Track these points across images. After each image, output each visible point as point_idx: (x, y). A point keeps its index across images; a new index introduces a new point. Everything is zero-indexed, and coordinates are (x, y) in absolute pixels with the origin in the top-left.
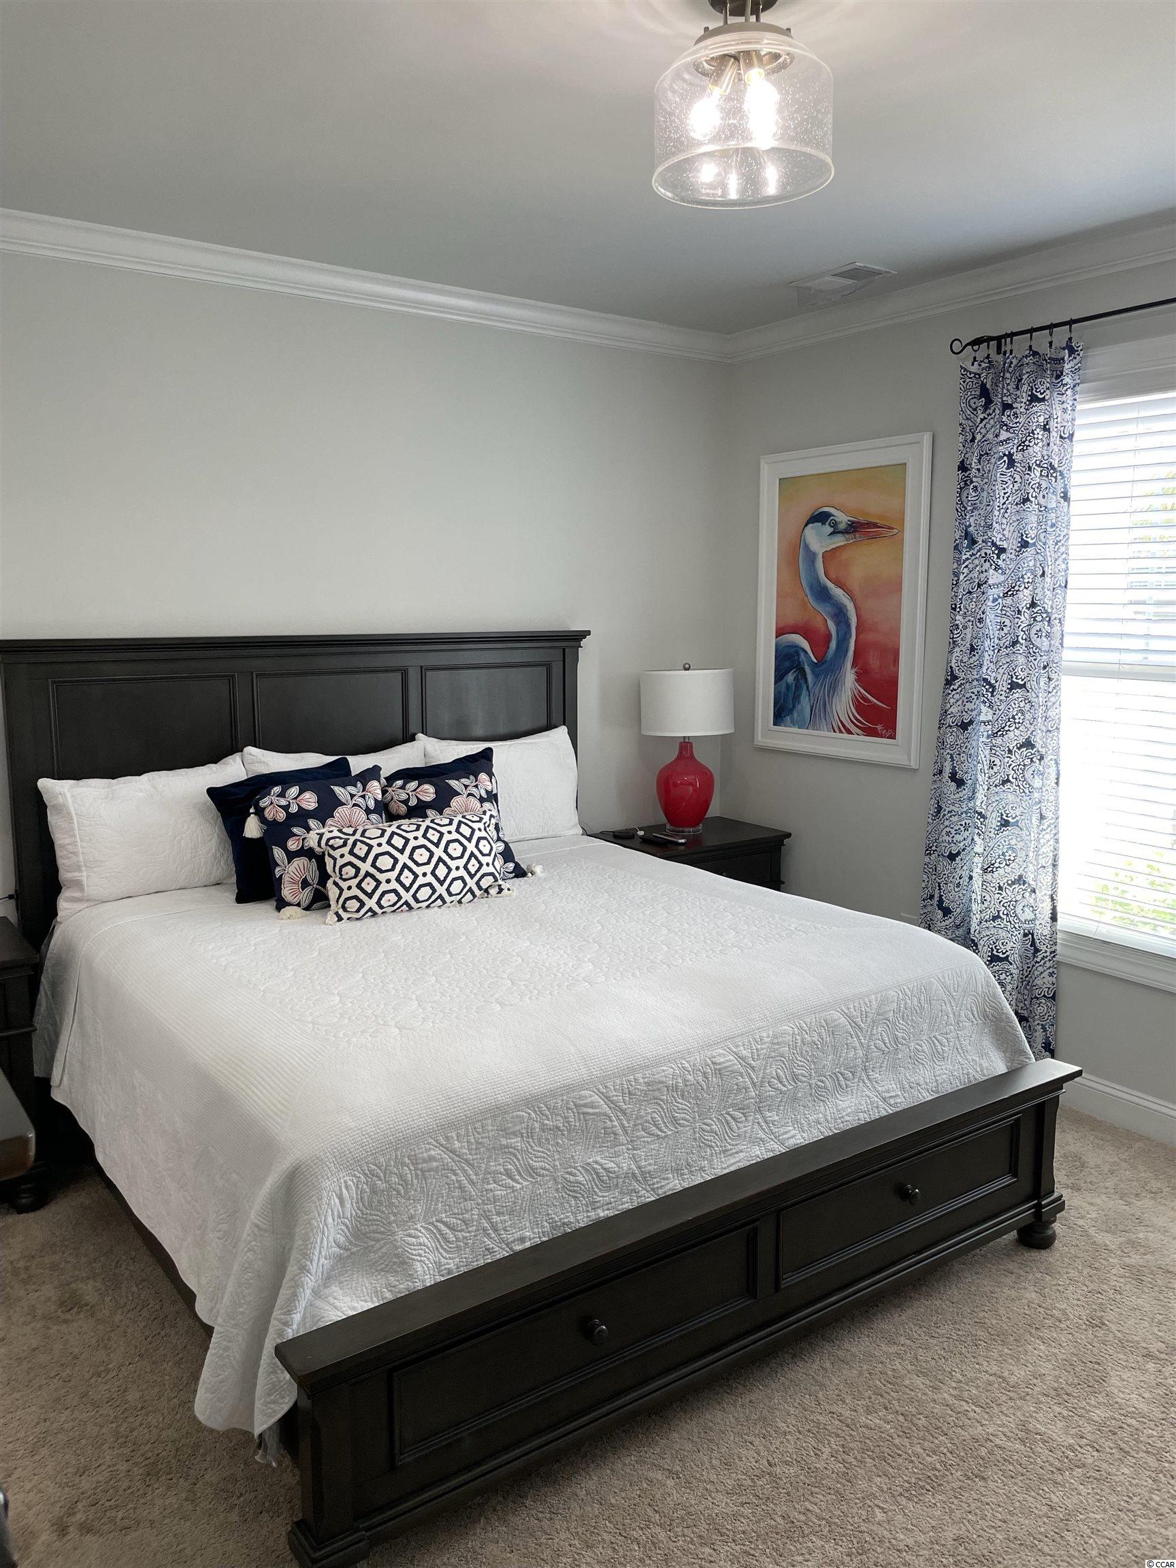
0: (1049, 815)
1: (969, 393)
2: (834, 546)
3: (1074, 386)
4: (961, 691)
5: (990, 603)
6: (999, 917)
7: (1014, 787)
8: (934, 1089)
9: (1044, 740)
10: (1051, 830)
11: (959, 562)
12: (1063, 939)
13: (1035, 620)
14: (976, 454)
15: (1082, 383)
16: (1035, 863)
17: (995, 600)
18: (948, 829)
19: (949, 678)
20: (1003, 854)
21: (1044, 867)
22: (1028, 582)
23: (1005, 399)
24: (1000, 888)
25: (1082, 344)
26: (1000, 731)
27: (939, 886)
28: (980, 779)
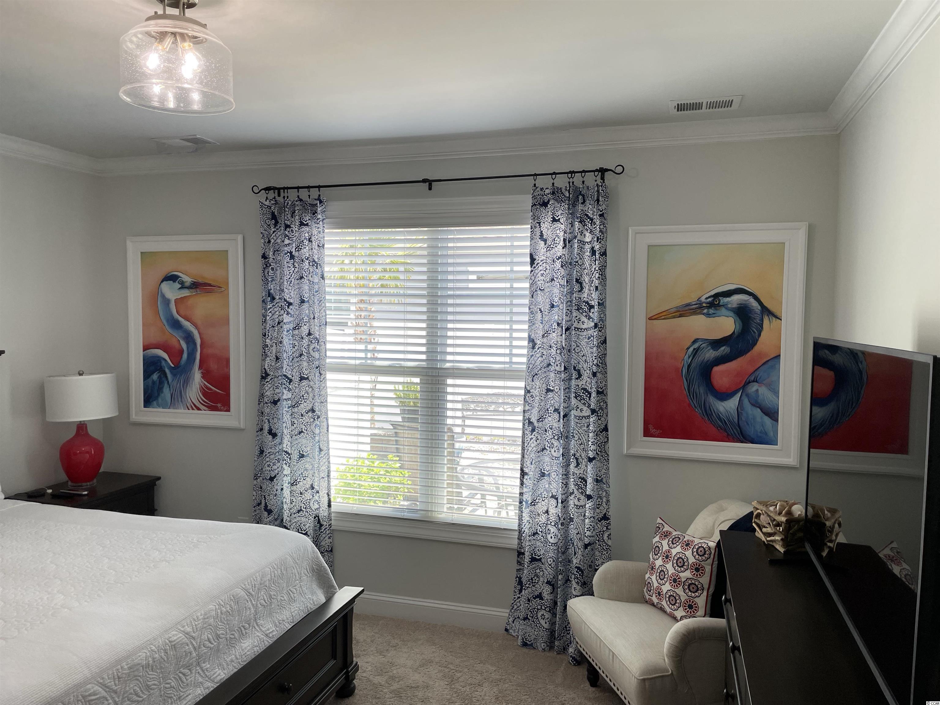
0: (324, 448)
1: (265, 216)
2: (183, 296)
3: (323, 220)
4: (272, 382)
5: (285, 333)
6: (301, 510)
7: (306, 435)
8: (291, 621)
9: (320, 407)
10: (326, 457)
11: (266, 310)
12: (334, 517)
13: (311, 342)
14: (271, 250)
15: (327, 218)
16: (318, 476)
17: (288, 331)
18: (268, 463)
19: (264, 375)
20: (302, 474)
21: (323, 478)
22: (306, 322)
23: (286, 222)
24: (301, 493)
25: (325, 198)
26: (296, 404)
27: (265, 497)
28: (285, 432)
